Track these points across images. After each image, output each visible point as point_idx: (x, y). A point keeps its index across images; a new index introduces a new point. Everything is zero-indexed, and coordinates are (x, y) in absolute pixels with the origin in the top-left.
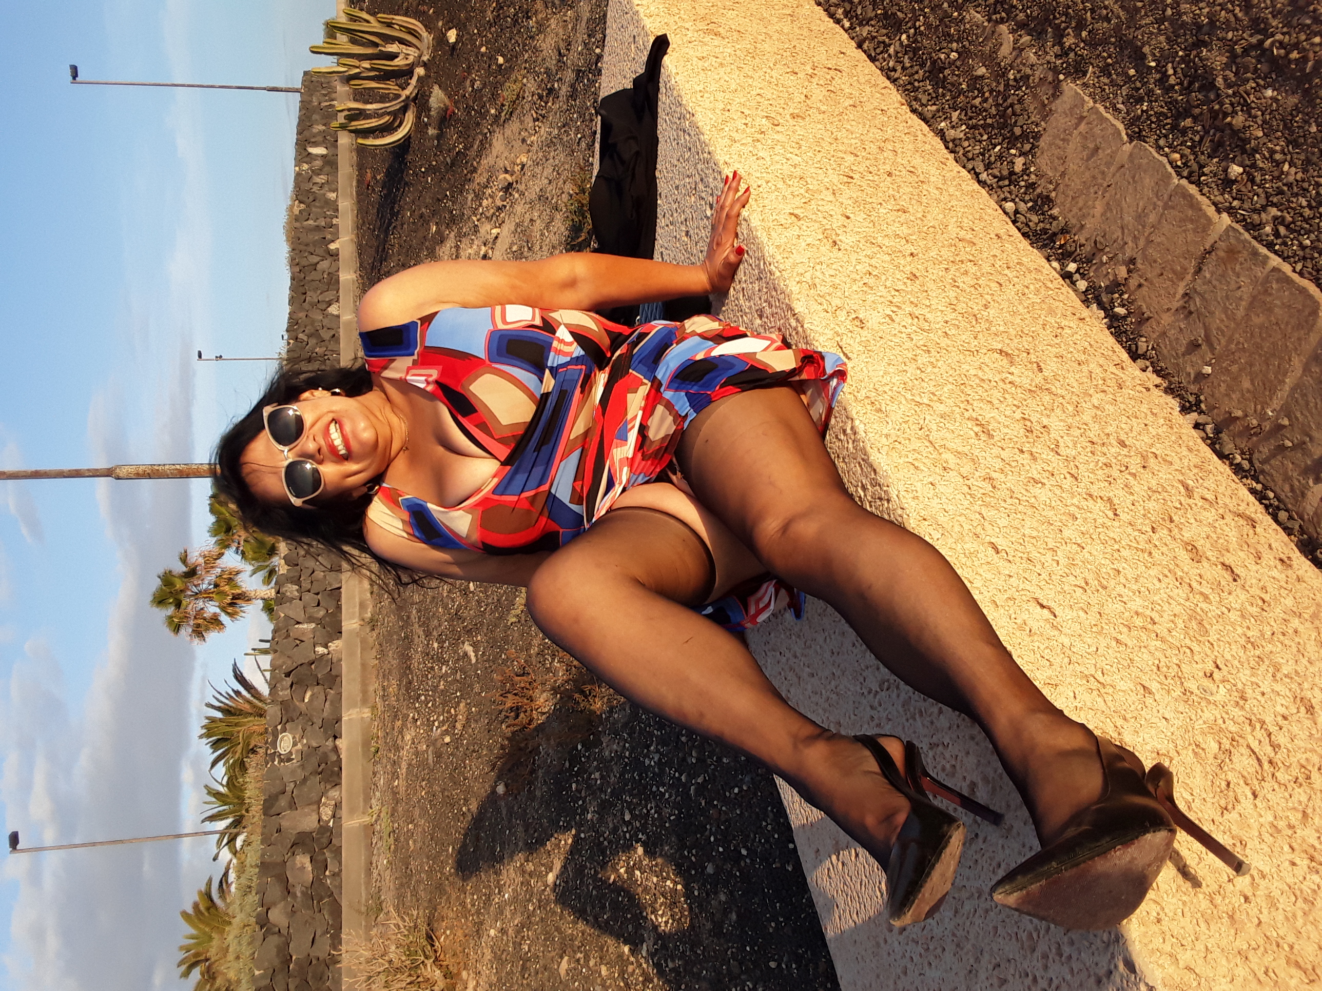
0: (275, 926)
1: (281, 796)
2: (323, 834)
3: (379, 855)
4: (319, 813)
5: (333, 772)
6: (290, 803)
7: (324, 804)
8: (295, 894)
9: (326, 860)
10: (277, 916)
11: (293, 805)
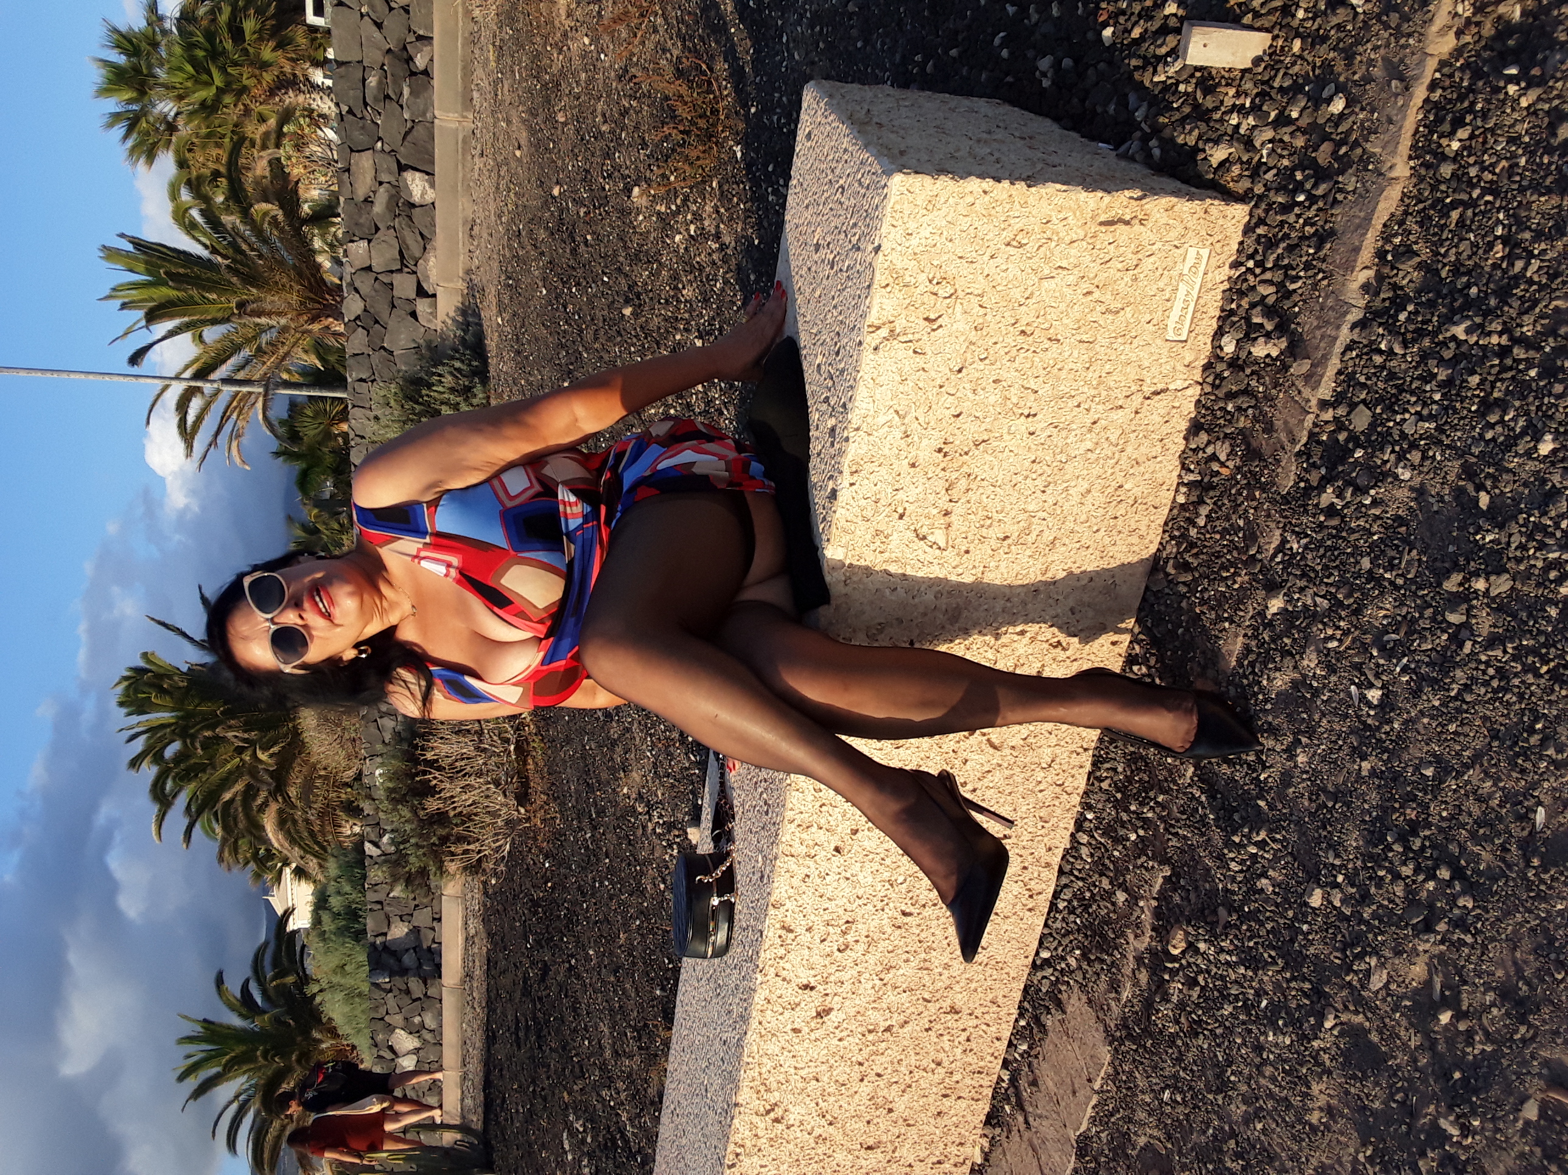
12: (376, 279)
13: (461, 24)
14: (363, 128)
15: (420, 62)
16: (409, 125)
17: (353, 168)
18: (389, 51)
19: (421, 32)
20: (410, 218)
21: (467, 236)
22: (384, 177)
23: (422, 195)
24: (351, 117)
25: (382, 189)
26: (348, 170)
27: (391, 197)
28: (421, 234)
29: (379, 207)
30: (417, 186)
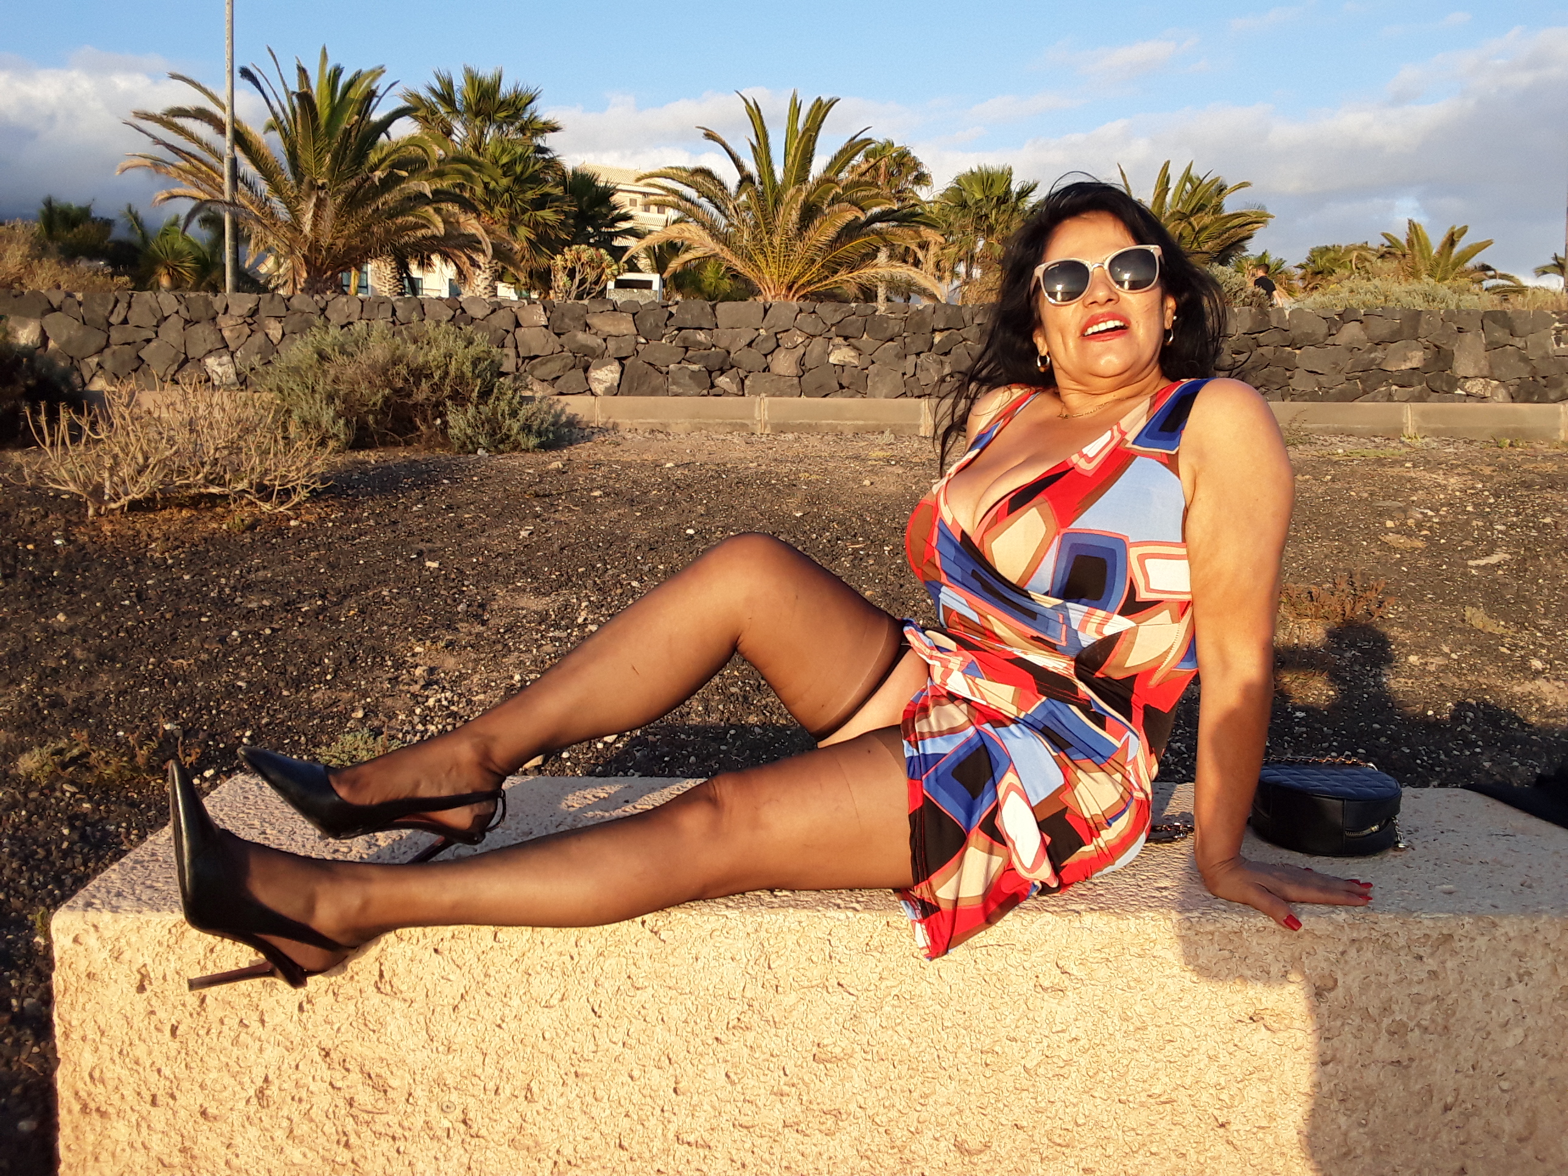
0: (1338, 331)
1: (1508, 331)
2: (1448, 383)
3: (1356, 445)
4: (1476, 377)
5: (1532, 394)
6: (1497, 342)
7: (1488, 384)
8: (1376, 351)
9: (1411, 386)
10: (1351, 331)
11: (1492, 346)
12: (508, 332)
13: (849, 423)
14: (657, 326)
15: (723, 381)
16: (664, 369)
17: (618, 314)
18: (729, 353)
19: (747, 382)
20: (574, 367)
21: (650, 426)
22: (612, 344)
23: (598, 379)
24: (667, 315)
25: (600, 341)
26: (615, 310)
27: (593, 349)
28: (558, 377)
29: (582, 337)
30: (605, 375)
